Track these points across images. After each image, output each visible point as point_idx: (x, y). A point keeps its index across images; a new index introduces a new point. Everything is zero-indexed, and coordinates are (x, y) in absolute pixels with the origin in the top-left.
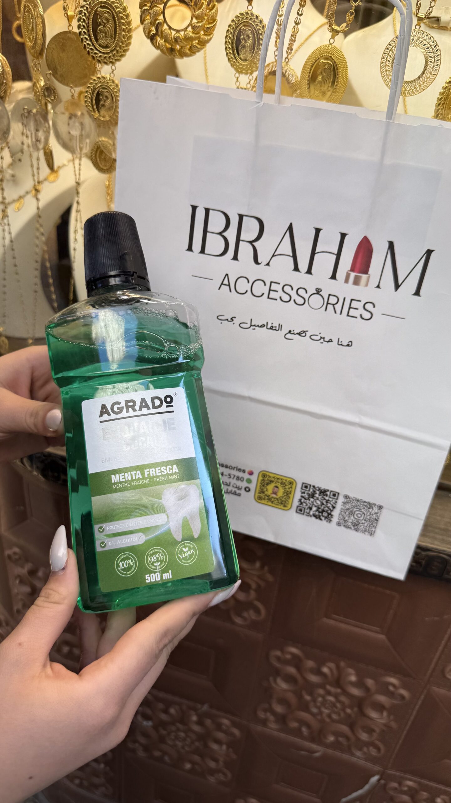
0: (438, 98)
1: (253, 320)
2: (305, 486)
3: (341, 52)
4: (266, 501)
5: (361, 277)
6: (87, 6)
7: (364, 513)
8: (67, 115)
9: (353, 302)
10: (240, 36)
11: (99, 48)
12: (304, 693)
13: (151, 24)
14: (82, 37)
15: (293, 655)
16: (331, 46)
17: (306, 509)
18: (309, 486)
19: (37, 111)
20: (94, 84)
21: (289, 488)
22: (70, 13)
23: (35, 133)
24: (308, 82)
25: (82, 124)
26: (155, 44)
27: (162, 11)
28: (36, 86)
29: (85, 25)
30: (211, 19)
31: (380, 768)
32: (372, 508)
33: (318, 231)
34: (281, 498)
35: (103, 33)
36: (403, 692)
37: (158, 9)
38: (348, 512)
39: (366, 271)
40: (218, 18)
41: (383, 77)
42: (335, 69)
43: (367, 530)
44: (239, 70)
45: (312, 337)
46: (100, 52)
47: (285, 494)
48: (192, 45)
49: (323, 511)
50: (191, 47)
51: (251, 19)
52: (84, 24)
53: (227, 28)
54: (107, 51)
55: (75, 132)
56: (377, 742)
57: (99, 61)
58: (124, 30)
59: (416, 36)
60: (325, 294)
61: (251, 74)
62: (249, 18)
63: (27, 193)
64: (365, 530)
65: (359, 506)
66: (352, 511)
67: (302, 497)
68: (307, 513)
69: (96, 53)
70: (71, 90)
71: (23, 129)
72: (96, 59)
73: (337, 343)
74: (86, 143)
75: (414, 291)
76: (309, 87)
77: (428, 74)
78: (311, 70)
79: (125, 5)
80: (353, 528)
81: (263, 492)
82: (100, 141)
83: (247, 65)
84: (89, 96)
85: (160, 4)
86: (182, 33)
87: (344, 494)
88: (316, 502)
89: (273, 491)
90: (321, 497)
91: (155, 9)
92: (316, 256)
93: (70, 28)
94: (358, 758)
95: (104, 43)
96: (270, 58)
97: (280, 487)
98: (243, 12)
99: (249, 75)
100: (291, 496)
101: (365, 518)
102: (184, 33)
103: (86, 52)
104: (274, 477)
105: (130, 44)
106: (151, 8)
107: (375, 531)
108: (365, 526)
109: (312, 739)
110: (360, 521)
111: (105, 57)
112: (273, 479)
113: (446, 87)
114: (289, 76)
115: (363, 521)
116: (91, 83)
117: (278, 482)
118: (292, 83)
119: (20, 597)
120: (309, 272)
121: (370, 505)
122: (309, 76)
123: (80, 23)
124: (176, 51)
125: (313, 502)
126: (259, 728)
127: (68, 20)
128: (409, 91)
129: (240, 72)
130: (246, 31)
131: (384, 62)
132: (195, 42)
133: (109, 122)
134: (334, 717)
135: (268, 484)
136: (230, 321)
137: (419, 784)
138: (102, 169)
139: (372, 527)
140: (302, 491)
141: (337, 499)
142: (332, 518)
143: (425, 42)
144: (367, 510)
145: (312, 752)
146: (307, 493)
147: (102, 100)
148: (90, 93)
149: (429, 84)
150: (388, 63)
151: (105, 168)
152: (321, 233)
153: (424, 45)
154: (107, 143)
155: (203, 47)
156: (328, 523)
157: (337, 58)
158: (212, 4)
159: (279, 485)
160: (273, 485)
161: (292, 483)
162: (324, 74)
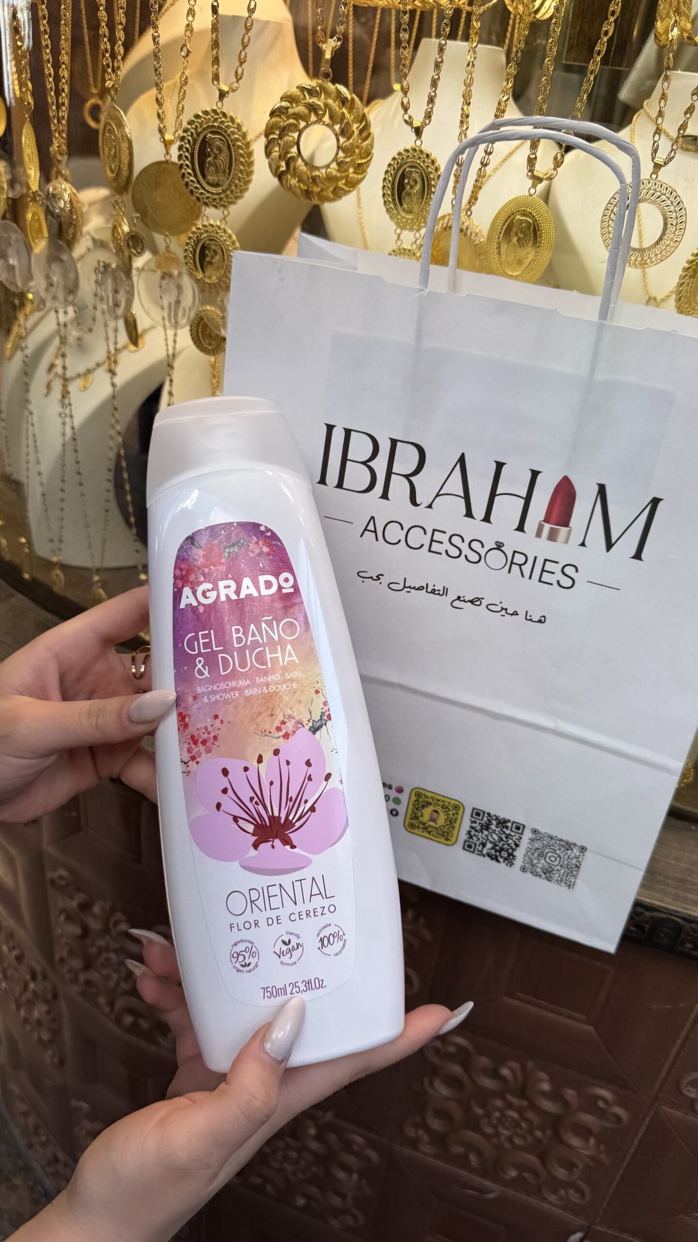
0: (681, 275)
1: (407, 580)
2: (477, 813)
4: (421, 830)
5: (558, 530)
7: (560, 856)
8: (159, 273)
9: (547, 563)
10: (404, 180)
11: (207, 187)
12: (473, 1103)
13: (280, 157)
14: (184, 171)
15: (459, 1047)
16: (531, 198)
17: (478, 844)
18: (482, 813)
19: (117, 266)
20: (198, 234)
21: (454, 815)
22: (169, 137)
23: (113, 296)
25: (179, 288)
26: (285, 185)
27: (296, 141)
28: (118, 231)
29: (189, 156)
30: (364, 153)
31: (584, 1223)
32: (572, 850)
33: (500, 466)
34: (442, 828)
35: (213, 167)
36: (618, 1110)
37: (291, 138)
38: (537, 853)
39: (566, 524)
40: (374, 151)
41: (604, 240)
42: (536, 229)
43: (564, 880)
44: (402, 225)
45: (490, 607)
47: (448, 823)
48: (336, 186)
49: (502, 849)
50: (335, 189)
51: (419, 158)
52: (187, 154)
53: (385, 168)
54: (218, 190)
56: (580, 1182)
57: (206, 204)
58: (242, 163)
59: (652, 188)
60: (509, 550)
61: (418, 230)
62: (417, 157)
63: (98, 365)
64: (562, 880)
65: (552, 845)
66: (542, 852)
67: (472, 827)
68: (478, 851)
69: (201, 193)
70: (165, 240)
71: (97, 289)
72: (201, 200)
73: (524, 617)
74: (183, 312)
75: (633, 553)
77: (667, 240)
78: (502, 229)
79: (244, 129)
80: (543, 876)
81: (417, 818)
82: (204, 311)
83: (412, 220)
84: (191, 249)
85: (293, 132)
86: (323, 171)
87: (532, 827)
88: (492, 836)
89: (431, 818)
90: (499, 829)
91: (287, 138)
92: (497, 498)
93: (168, 157)
94: (552, 1204)
95: (213, 180)
96: (446, 208)
97: (440, 812)
98: (409, 147)
99: (415, 232)
100: (457, 825)
101: (561, 863)
102: (326, 171)
103: (188, 191)
104: (432, 798)
105: (250, 181)
106: (281, 137)
107: (574, 882)
108: (561, 874)
109: (485, 1174)
110: (553, 867)
111: (215, 199)
112: (431, 800)
113: (693, 261)
114: (471, 234)
115: (558, 867)
116: (193, 233)
117: (438, 805)
118: (476, 245)
119: (64, 940)
120: (487, 519)
121: (569, 846)
123: (182, 152)
124: (314, 194)
125: (487, 836)
126: (407, 1151)
127: (166, 146)
128: (640, 261)
129: (403, 228)
131: (605, 221)
132: (341, 184)
133: (217, 286)
134: (517, 1141)
135: (423, 807)
136: (376, 580)
138: (206, 348)
139: (571, 876)
140: (473, 819)
141: (522, 834)
142: (514, 859)
143: (664, 197)
144: (564, 852)
145: (484, 1191)
146: (480, 823)
147: (208, 256)
148: (192, 246)
149: (669, 254)
150: (611, 222)
151: (210, 348)
152: (504, 468)
153: (662, 202)
154: (213, 314)
155: (351, 189)
156: (508, 868)
157: (538, 214)
158: (365, 132)
159: (439, 809)
160: (430, 809)
161: (457, 807)
162: (521, 236)
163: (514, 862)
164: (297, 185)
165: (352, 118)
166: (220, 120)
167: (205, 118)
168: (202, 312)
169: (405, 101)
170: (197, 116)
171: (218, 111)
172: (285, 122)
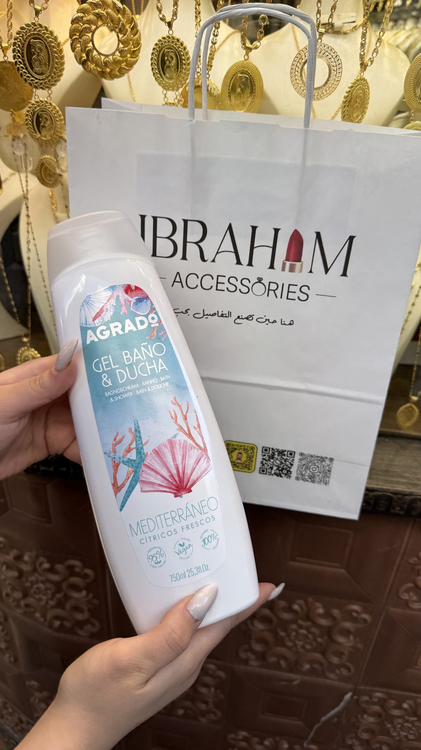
0: (343, 101)
1: (205, 311)
2: (265, 449)
3: (255, 66)
5: (295, 264)
6: (21, 38)
7: (318, 467)
8: (10, 137)
9: (291, 286)
10: (164, 58)
11: (36, 76)
12: (279, 630)
13: (81, 51)
14: (18, 66)
16: (246, 62)
17: (268, 469)
18: (268, 449)
20: (33, 108)
21: (251, 453)
22: (4, 44)
24: (229, 94)
25: (25, 145)
26: (87, 69)
27: (91, 38)
29: (20, 56)
30: (136, 43)
31: (352, 686)
32: (325, 461)
33: (254, 228)
34: (245, 462)
35: (37, 61)
36: (365, 616)
37: (87, 37)
38: (304, 467)
39: (299, 259)
40: (142, 42)
41: (294, 85)
42: (251, 82)
43: (322, 481)
44: (166, 88)
45: (259, 320)
46: (36, 79)
47: (249, 459)
48: (120, 67)
49: (283, 469)
50: (120, 69)
51: (173, 42)
52: (18, 54)
53: (152, 51)
54: (42, 77)
55: (20, 153)
56: (347, 663)
57: (36, 87)
58: (56, 57)
59: (319, 48)
60: (266, 282)
61: (177, 90)
62: (171, 41)
65: (314, 461)
66: (307, 466)
67: (263, 459)
68: (269, 472)
69: (32, 80)
70: (11, 114)
72: (33, 85)
73: (280, 323)
74: (30, 161)
75: (341, 273)
76: (230, 98)
77: (332, 81)
78: (230, 83)
79: (55, 35)
80: (310, 480)
82: (44, 159)
83: (173, 83)
84: (30, 119)
85: (88, 33)
86: (111, 57)
87: (299, 452)
88: (276, 462)
89: (237, 458)
90: (280, 457)
91: (84, 37)
92: (255, 250)
93: (6, 58)
94: (332, 679)
95: (39, 70)
97: (243, 453)
98: (165, 36)
99: (175, 91)
100: (254, 459)
101: (319, 471)
102: (113, 58)
103: (23, 80)
104: (237, 445)
105: (63, 69)
106: (80, 37)
107: (329, 481)
108: (320, 477)
109: (290, 670)
110: (315, 474)
111: (41, 83)
112: (236, 447)
113: (349, 91)
114: (211, 89)
115: (318, 474)
116: (30, 108)
117: (241, 449)
118: (215, 96)
120: (250, 264)
121: (323, 459)
122: (229, 89)
123: (15, 53)
124: (107, 74)
125: (273, 462)
126: (242, 668)
127: (3, 51)
128: (317, 96)
129: (168, 90)
130: (169, 53)
131: (293, 73)
132: (123, 65)
133: (51, 141)
134: (308, 647)
135: (232, 452)
136: (185, 313)
137: (387, 694)
138: (48, 183)
139: (326, 477)
140: (263, 454)
141: (294, 457)
142: (291, 474)
143: (327, 53)
144: (320, 463)
145: (291, 681)
146: (268, 456)
147: (42, 122)
148: (30, 116)
149: (334, 89)
150: (296, 73)
151: (50, 182)
152: (257, 230)
153: (326, 56)
154: (50, 161)
155: (130, 68)
156: (288, 479)
157: (252, 72)
158: (134, 29)
159: (242, 451)
160: (236, 452)
161: (253, 448)
162: (243, 87)
163: (291, 475)
164: (95, 68)
165: (125, 20)
166: (38, 29)
167: (28, 29)
168: (43, 160)
169: (159, 5)
170: (22, 28)
171: (36, 23)
172: (82, 26)
